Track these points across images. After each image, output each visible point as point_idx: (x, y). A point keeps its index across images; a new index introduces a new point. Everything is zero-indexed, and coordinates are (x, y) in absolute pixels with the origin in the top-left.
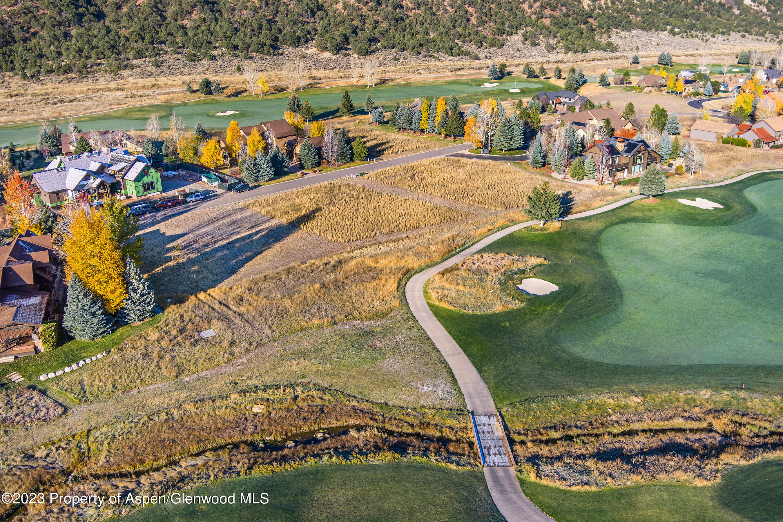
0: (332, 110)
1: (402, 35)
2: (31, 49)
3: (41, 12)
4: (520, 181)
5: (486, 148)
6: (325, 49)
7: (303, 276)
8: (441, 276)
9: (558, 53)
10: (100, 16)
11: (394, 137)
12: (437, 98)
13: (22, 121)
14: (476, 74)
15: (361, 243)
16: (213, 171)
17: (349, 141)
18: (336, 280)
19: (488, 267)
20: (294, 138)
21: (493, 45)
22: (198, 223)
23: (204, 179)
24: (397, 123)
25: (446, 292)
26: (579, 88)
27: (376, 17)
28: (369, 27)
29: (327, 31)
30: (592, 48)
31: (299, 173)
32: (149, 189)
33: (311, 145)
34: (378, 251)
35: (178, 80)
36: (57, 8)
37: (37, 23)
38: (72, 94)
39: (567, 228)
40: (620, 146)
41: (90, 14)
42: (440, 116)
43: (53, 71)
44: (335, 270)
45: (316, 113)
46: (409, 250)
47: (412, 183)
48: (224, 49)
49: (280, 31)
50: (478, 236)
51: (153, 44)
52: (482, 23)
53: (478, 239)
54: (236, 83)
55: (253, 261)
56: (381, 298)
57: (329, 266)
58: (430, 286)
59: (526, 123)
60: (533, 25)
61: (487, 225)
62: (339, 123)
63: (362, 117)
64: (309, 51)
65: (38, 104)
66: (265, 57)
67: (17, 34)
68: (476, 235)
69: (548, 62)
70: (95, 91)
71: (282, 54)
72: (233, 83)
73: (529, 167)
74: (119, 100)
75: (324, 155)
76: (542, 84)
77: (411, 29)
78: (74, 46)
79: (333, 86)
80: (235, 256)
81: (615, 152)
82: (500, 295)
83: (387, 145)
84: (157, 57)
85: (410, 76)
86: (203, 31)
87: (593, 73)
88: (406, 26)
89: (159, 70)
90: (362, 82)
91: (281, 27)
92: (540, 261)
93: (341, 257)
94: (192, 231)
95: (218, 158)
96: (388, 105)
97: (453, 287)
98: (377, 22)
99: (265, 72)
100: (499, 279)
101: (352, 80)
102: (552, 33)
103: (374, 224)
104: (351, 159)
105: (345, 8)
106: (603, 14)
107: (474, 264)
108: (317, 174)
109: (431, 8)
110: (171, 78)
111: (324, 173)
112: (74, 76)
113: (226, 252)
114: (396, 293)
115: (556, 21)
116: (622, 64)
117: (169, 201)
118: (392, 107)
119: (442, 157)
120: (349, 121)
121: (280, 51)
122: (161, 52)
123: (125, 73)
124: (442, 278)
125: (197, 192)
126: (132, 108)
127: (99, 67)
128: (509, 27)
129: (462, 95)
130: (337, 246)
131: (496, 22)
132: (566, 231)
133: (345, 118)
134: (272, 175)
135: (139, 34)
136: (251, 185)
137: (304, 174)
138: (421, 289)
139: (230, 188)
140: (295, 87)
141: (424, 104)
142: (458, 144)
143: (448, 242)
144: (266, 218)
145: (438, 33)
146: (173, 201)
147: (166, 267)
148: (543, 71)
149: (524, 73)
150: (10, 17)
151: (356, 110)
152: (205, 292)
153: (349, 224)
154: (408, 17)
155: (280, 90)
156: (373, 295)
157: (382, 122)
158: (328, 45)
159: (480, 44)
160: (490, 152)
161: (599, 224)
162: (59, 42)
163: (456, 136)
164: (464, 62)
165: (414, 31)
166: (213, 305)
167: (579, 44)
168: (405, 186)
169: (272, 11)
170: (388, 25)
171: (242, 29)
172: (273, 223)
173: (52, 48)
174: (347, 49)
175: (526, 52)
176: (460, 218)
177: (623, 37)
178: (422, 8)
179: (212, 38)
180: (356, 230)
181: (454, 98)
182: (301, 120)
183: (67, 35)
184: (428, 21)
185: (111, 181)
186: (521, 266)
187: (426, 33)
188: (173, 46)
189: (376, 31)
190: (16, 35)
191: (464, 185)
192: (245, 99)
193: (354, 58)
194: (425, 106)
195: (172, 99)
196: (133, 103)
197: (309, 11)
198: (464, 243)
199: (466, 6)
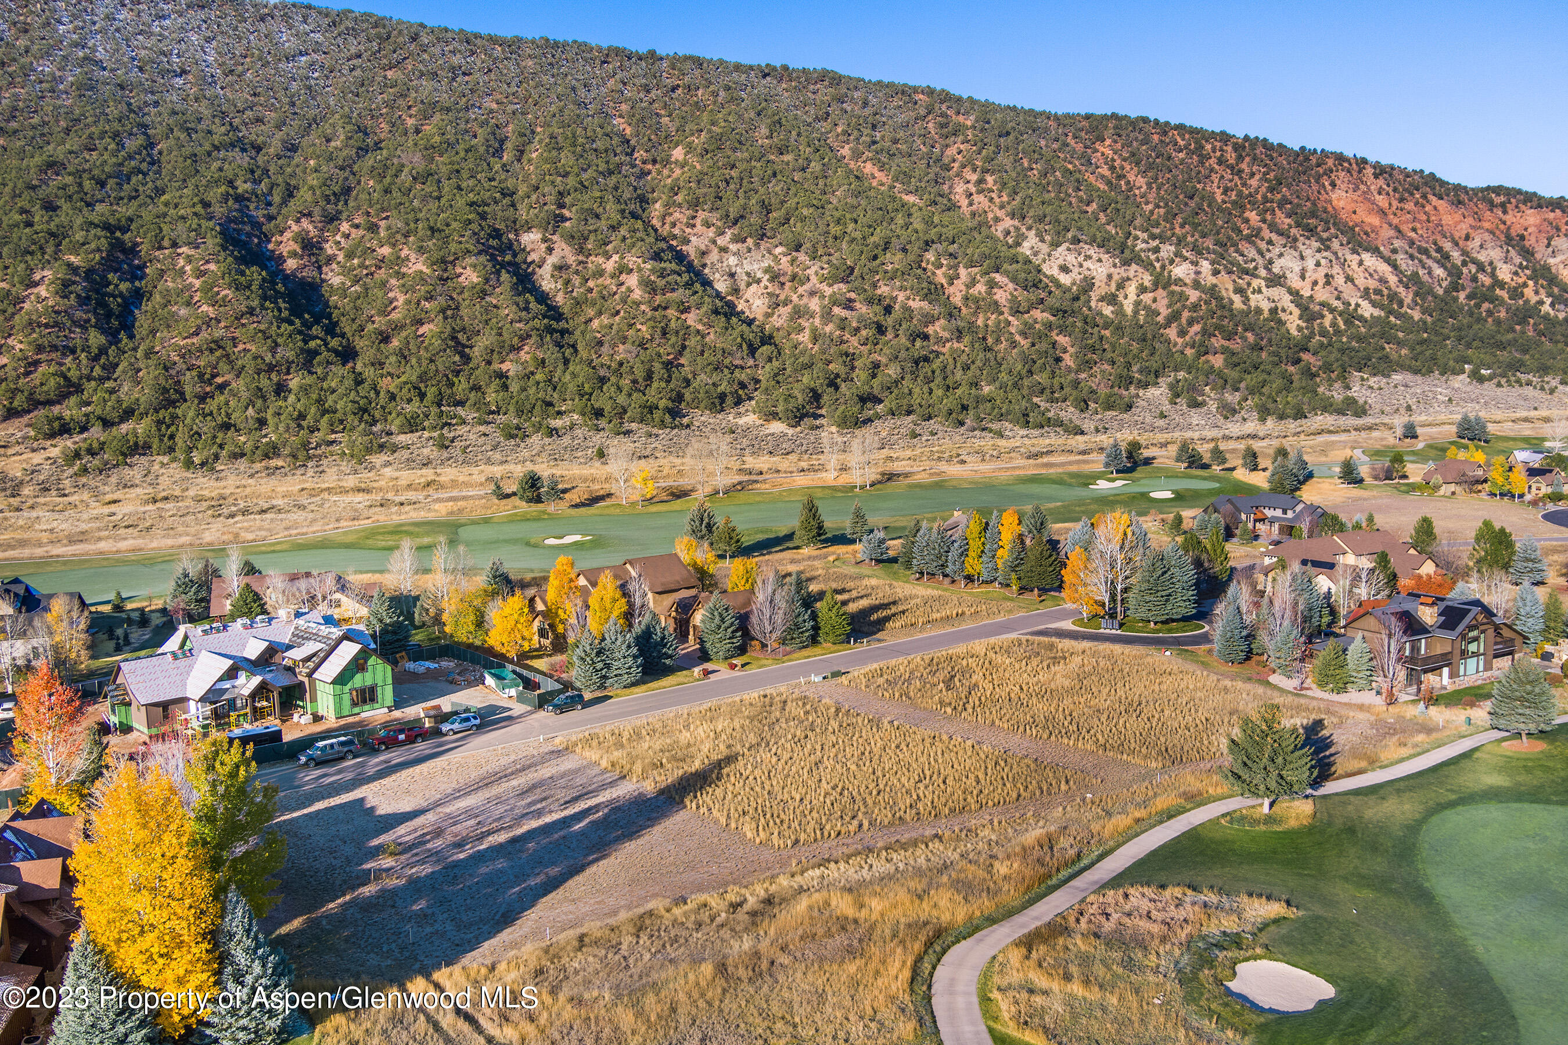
0: (781, 534)
1: (926, 389)
2: (211, 414)
3: (241, 347)
4: (1199, 694)
5: (1113, 615)
6: (774, 416)
7: (675, 940)
8: (1024, 950)
9: (1245, 420)
10: (347, 354)
11: (907, 593)
12: (1001, 511)
13: (160, 549)
14: (1078, 462)
15: (824, 848)
16: (512, 662)
17: (809, 602)
18: (757, 954)
19: (1144, 924)
20: (692, 592)
21: (1109, 407)
22: (454, 785)
23: (490, 681)
24: (915, 561)
25: (1038, 1000)
26: (1299, 489)
27: (875, 357)
28: (860, 375)
29: (778, 382)
30: (1314, 409)
31: (697, 671)
32: (364, 702)
33: (727, 609)
34: (865, 872)
35: (479, 473)
36: (269, 341)
37: (229, 367)
38: (270, 497)
39: (1330, 815)
40: (1428, 615)
41: (329, 350)
42: (1007, 547)
43: (243, 455)
44: (754, 924)
45: (747, 541)
46: (940, 872)
47: (948, 697)
48: (576, 417)
49: (688, 382)
50: (1112, 837)
51: (439, 405)
52: (1087, 365)
53: (1111, 843)
54: (593, 480)
55: (561, 891)
56: (869, 1011)
57: (741, 915)
58: (996, 979)
59: (1198, 563)
60: (1190, 367)
61: (1130, 808)
62: (793, 561)
63: (841, 549)
64: (742, 421)
65: (200, 516)
66: (655, 431)
67: (190, 385)
68: (1106, 833)
69: (1227, 438)
70: (313, 493)
71: (688, 426)
72: (585, 480)
73: (1214, 661)
74: (356, 510)
75: (755, 630)
76: (1218, 481)
77: (945, 378)
78: (291, 409)
79: (786, 487)
80: (521, 877)
81: (1416, 626)
82: (1182, 1013)
83: (894, 610)
84: (445, 431)
85: (943, 466)
86: (538, 383)
87: (1323, 459)
88: (933, 372)
89: (445, 455)
90: (844, 479)
91: (690, 376)
92: (1275, 909)
93: (773, 888)
94: (437, 804)
95: (526, 634)
96: (896, 524)
97: (1055, 986)
98: (876, 366)
99: (651, 460)
100: (1177, 963)
101: (824, 474)
102: (1230, 381)
103: (858, 798)
104: (814, 640)
105: (815, 339)
106: (1330, 344)
107: (1108, 916)
108: (736, 673)
109: (984, 339)
110: (466, 470)
111: (752, 670)
112: (280, 463)
113: (501, 864)
114: (907, 997)
115: (1235, 359)
116: (1382, 439)
117: (401, 731)
118: (904, 528)
119: (1014, 636)
120: (815, 558)
121: (685, 421)
122: (454, 421)
123: (377, 459)
124: (1027, 958)
125: (467, 710)
126: (378, 527)
127: (331, 448)
128: (1140, 372)
129: (1052, 505)
130: (767, 854)
131: (1114, 363)
132: (1330, 824)
133: (805, 551)
134: (636, 672)
135: (415, 388)
136: (587, 696)
137: (707, 673)
138: (973, 989)
139: (542, 702)
140: (708, 490)
141: (972, 522)
142: (1048, 607)
143: (1037, 853)
144: (609, 777)
145: (997, 384)
146: (410, 729)
147: (351, 901)
148: (1218, 455)
149: (1178, 460)
150: (183, 356)
151: (829, 535)
152: (428, 976)
153: (798, 798)
154: (937, 357)
155: (680, 494)
156: (847, 1002)
157: (884, 560)
158: (780, 409)
159: (1083, 405)
160: (1121, 625)
161: (1407, 807)
162: (265, 401)
163: (1043, 590)
164: (1053, 439)
165: (950, 381)
166: (439, 1017)
167: (1288, 403)
168: (933, 703)
169: (673, 346)
170: (899, 370)
171: (613, 379)
172: (624, 790)
173: (250, 411)
174: (817, 417)
175: (1178, 419)
176: (1063, 787)
177: (1376, 386)
178: (967, 339)
179: (555, 395)
180: (815, 814)
181: (1037, 510)
182: (711, 556)
183: (281, 389)
184: (979, 363)
185: (285, 681)
186: (1230, 924)
187: (975, 385)
188: (478, 410)
189: (876, 383)
190: (188, 389)
191: (1067, 702)
192: (607, 511)
193: (830, 433)
194: (975, 528)
195: (461, 511)
196: (382, 518)
197: (745, 346)
198: (1079, 856)
199: (1054, 334)
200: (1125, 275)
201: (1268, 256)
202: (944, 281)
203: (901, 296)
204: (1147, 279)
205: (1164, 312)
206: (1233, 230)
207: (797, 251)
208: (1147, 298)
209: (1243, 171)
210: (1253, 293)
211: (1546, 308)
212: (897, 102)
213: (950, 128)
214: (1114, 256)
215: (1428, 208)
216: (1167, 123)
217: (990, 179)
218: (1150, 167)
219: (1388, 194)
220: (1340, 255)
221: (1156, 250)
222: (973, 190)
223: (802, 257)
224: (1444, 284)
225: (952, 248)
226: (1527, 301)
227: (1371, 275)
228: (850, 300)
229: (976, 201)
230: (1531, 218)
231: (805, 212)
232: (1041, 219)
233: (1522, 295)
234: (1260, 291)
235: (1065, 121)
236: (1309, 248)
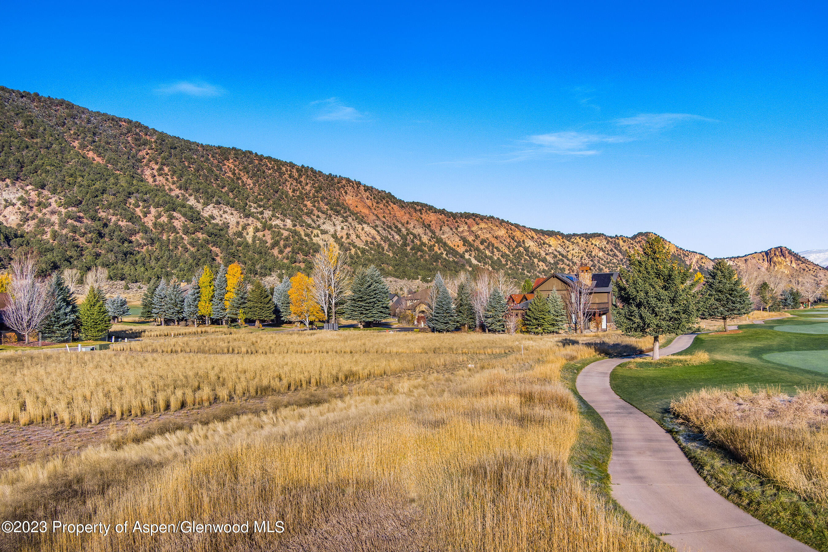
1: (132, 268)
24: (155, 311)
27: (97, 250)
42: (233, 291)
77: (144, 264)
88: (137, 260)
98: (98, 255)
105: (55, 237)
109: (168, 246)
128: (261, 268)
154: (139, 253)
184: (165, 258)
189: (98, 262)
194: (206, 278)
197: (2, 237)
199: (210, 246)
200: (246, 223)
201: (318, 223)
202: (141, 215)
203: (114, 219)
204: (259, 225)
205: (270, 241)
206: (299, 209)
207: (43, 188)
208: (260, 234)
209: (302, 182)
210: (314, 237)
211: (444, 256)
212: (108, 124)
213: (142, 141)
214: (239, 212)
215: (389, 208)
216: (262, 156)
217: (166, 169)
218: (254, 175)
219: (371, 199)
220: (353, 224)
221: (262, 213)
222: (156, 174)
223: (46, 192)
224: (400, 243)
225: (145, 197)
226: (436, 252)
227: (368, 235)
228: (80, 217)
229: (158, 179)
230: (432, 218)
231: (48, 168)
232: (197, 191)
233: (434, 249)
234: (318, 236)
235: (207, 148)
236: (338, 220)
